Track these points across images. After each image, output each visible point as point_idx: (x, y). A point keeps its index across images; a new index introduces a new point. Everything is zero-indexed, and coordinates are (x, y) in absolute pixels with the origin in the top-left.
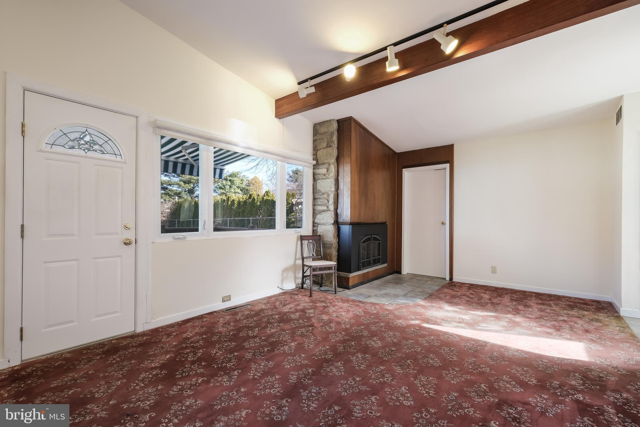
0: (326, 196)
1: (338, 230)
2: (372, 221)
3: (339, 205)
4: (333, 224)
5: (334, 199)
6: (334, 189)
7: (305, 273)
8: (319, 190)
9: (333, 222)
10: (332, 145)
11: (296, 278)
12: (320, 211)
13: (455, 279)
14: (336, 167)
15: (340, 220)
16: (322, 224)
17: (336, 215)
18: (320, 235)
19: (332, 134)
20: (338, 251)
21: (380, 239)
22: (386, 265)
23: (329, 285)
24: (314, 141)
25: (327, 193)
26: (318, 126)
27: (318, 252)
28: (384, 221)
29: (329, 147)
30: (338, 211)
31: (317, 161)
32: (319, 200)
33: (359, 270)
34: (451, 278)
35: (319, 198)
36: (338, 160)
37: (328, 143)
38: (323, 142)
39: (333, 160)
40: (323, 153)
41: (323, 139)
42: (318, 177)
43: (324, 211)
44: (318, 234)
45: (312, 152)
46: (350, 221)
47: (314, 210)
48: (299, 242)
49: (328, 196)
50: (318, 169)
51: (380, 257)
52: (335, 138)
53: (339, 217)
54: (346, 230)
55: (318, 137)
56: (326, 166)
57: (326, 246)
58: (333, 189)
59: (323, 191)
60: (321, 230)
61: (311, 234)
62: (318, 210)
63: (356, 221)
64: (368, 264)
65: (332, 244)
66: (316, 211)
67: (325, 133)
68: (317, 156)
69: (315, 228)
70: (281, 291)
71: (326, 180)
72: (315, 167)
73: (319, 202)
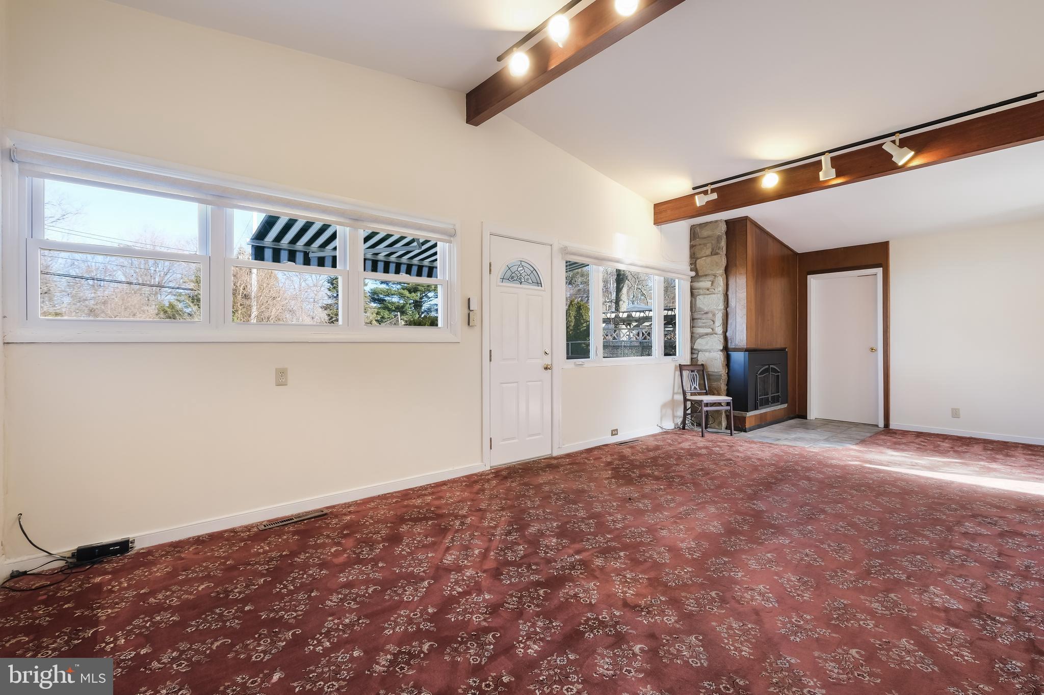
0: (710, 315)
1: (728, 358)
2: (770, 347)
3: (729, 326)
4: (722, 351)
5: (723, 320)
6: (723, 307)
7: (687, 410)
8: (700, 308)
9: (722, 348)
10: (719, 251)
11: (674, 417)
12: (701, 335)
13: (893, 425)
14: (725, 279)
15: (730, 346)
16: (706, 351)
17: (726, 339)
18: (702, 365)
19: (719, 239)
20: (727, 385)
21: (779, 371)
22: (785, 406)
23: (717, 427)
24: (692, 247)
25: (711, 312)
26: (698, 228)
27: (702, 386)
28: (783, 346)
29: (715, 255)
30: (728, 334)
31: (696, 270)
32: (700, 320)
33: (756, 408)
34: (887, 425)
35: (699, 319)
36: (727, 271)
37: (713, 249)
38: (705, 248)
39: (721, 271)
40: (706, 262)
41: (705, 245)
42: (698, 292)
43: (707, 334)
44: (700, 363)
45: (689, 260)
46: (747, 346)
47: (692, 333)
48: (678, 373)
49: (714, 315)
50: (698, 282)
51: (779, 394)
52: (723, 243)
53: (729, 341)
54: (739, 358)
55: (697, 241)
56: (711, 278)
57: (711, 377)
58: (721, 306)
59: (705, 309)
60: (702, 358)
61: (688, 363)
62: (697, 334)
63: (753, 346)
64: (765, 403)
65: (721, 376)
66: (695, 334)
67: (709, 237)
68: (696, 266)
69: (695, 356)
70: (661, 431)
71: (711, 295)
72: (693, 280)
73: (699, 323)
